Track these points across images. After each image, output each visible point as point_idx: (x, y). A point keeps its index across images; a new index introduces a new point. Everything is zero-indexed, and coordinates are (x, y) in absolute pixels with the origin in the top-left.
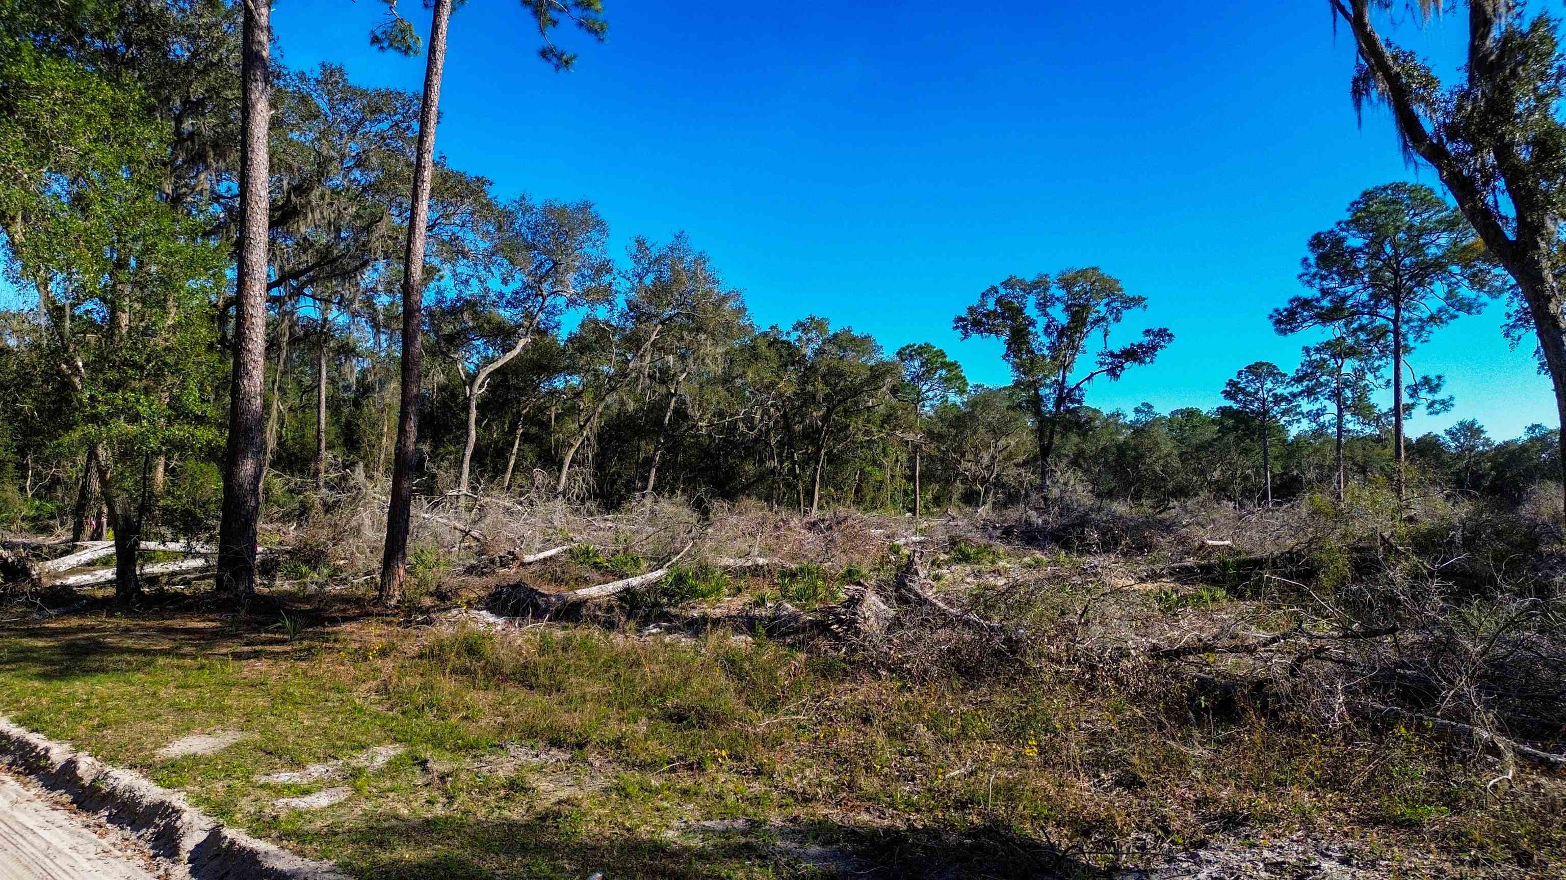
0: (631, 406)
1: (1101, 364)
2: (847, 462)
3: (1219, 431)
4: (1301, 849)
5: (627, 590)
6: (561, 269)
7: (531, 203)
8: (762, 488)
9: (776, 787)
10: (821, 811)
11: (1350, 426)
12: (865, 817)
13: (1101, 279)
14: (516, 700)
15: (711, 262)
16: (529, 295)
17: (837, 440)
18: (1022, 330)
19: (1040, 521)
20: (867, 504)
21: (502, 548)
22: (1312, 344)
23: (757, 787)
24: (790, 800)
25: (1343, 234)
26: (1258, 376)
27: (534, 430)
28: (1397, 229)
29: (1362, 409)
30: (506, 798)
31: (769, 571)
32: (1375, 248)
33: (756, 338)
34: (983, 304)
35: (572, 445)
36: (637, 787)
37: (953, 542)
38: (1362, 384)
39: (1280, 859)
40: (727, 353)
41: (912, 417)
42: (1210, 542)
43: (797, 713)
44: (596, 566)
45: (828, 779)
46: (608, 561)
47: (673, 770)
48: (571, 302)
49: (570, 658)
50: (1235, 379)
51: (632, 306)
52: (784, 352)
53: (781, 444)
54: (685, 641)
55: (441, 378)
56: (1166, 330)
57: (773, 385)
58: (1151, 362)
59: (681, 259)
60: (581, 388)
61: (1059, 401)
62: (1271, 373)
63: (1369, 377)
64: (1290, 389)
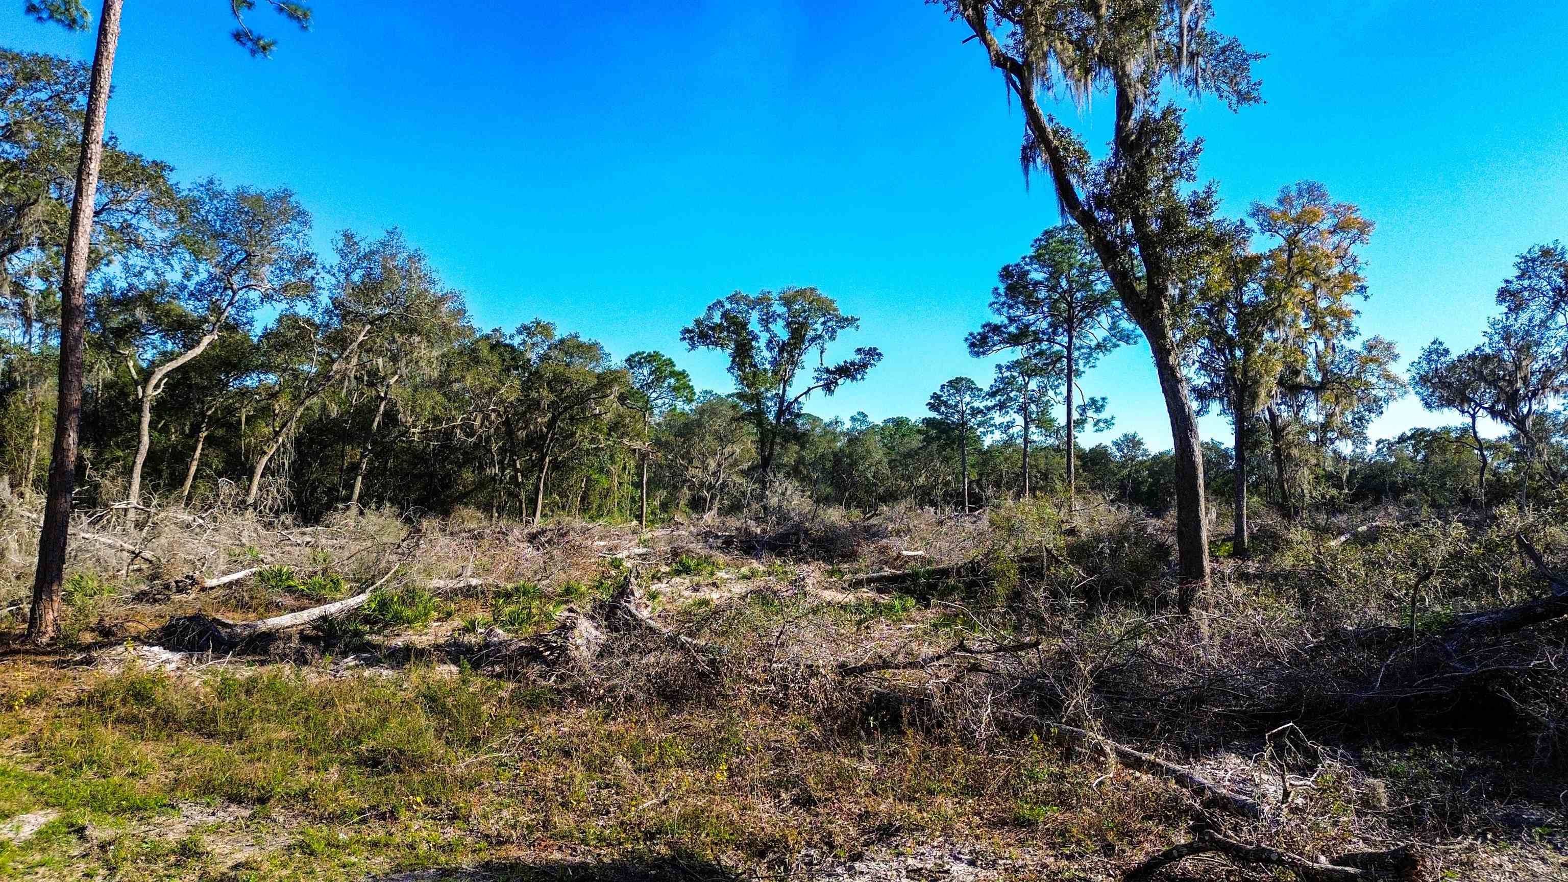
0: (334, 411)
1: (818, 379)
2: (573, 468)
3: (924, 440)
4: (939, 854)
5: (324, 618)
6: (255, 261)
7: (220, 188)
8: (481, 497)
9: (471, 831)
10: (514, 852)
11: (1034, 437)
12: (557, 855)
13: (819, 299)
14: (190, 751)
15: (427, 260)
16: (216, 288)
17: (563, 448)
18: (745, 345)
19: (759, 531)
20: (593, 512)
21: (180, 572)
22: (1004, 363)
23: (452, 833)
24: (484, 844)
25: (1027, 268)
26: (958, 391)
27: (220, 432)
28: (1071, 266)
29: (1045, 422)
30: (177, 865)
31: (483, 592)
32: (1054, 282)
33: (477, 341)
34: (710, 317)
35: (265, 453)
36: (323, 843)
37: (675, 553)
38: (1045, 399)
39: (920, 866)
40: (443, 356)
41: (639, 426)
42: (905, 553)
43: (500, 750)
44: (290, 590)
45: (524, 819)
46: (304, 584)
47: (364, 821)
48: (267, 298)
49: (254, 703)
50: (939, 393)
51: (337, 304)
52: (507, 356)
53: (502, 451)
54: (387, 673)
55: (109, 374)
56: (875, 349)
57: (493, 391)
58: (862, 378)
59: (393, 257)
60: (277, 388)
61: (780, 414)
62: (969, 388)
63: (1051, 393)
64: (985, 403)
